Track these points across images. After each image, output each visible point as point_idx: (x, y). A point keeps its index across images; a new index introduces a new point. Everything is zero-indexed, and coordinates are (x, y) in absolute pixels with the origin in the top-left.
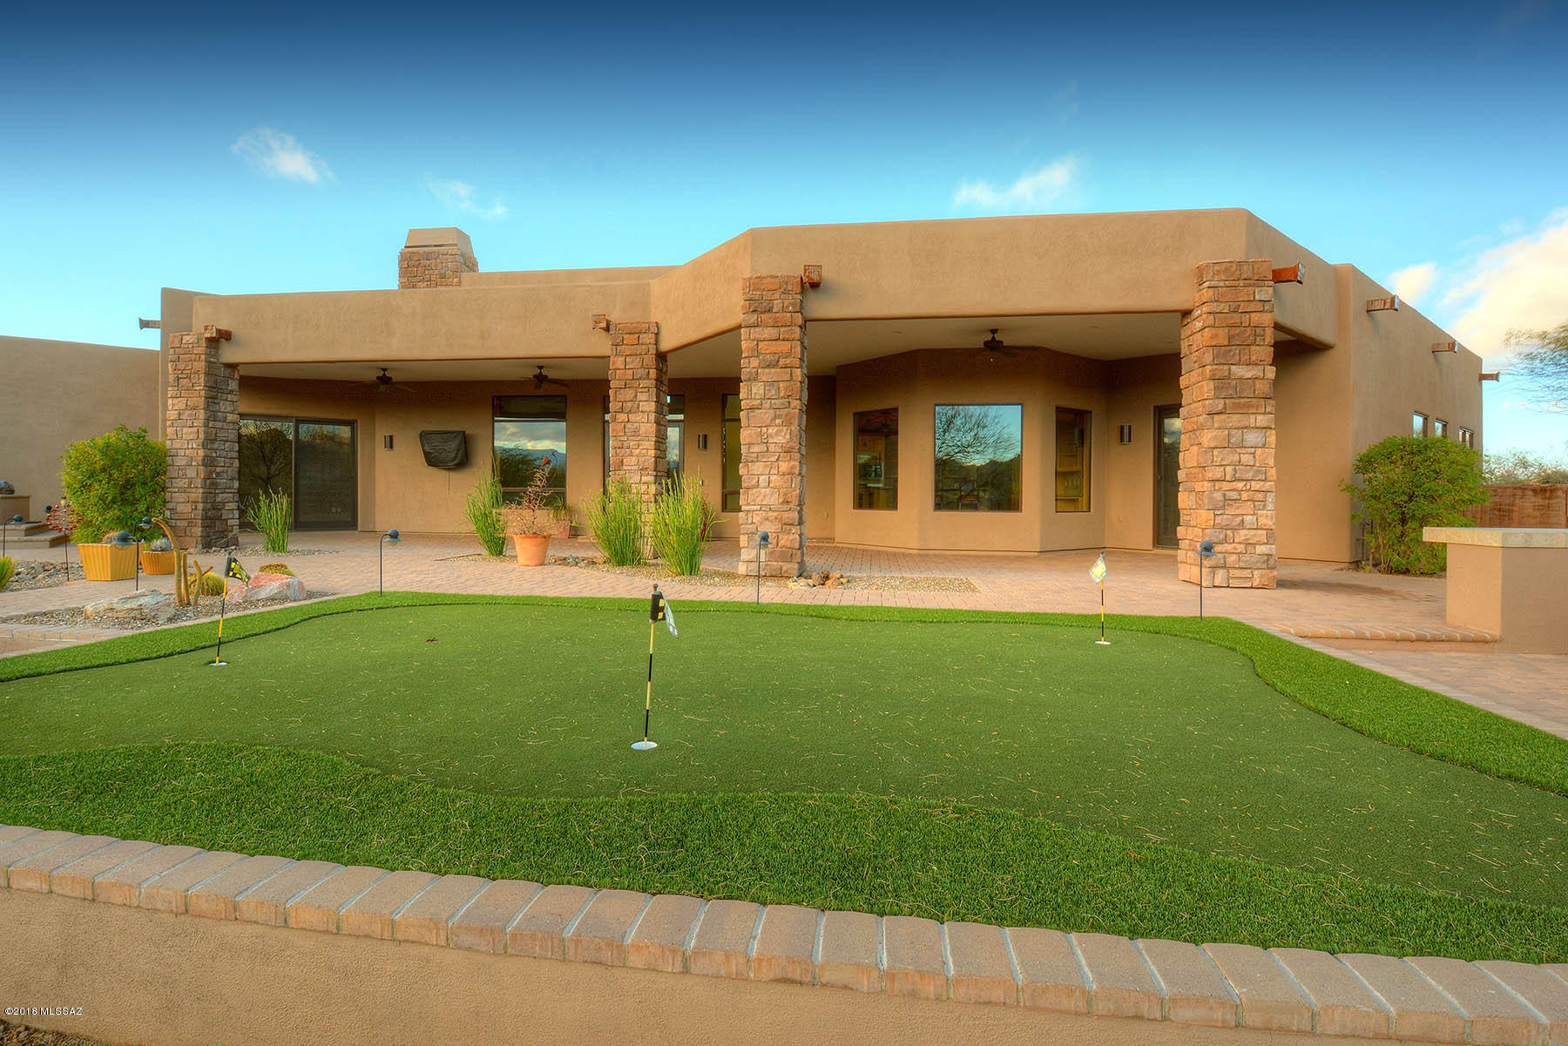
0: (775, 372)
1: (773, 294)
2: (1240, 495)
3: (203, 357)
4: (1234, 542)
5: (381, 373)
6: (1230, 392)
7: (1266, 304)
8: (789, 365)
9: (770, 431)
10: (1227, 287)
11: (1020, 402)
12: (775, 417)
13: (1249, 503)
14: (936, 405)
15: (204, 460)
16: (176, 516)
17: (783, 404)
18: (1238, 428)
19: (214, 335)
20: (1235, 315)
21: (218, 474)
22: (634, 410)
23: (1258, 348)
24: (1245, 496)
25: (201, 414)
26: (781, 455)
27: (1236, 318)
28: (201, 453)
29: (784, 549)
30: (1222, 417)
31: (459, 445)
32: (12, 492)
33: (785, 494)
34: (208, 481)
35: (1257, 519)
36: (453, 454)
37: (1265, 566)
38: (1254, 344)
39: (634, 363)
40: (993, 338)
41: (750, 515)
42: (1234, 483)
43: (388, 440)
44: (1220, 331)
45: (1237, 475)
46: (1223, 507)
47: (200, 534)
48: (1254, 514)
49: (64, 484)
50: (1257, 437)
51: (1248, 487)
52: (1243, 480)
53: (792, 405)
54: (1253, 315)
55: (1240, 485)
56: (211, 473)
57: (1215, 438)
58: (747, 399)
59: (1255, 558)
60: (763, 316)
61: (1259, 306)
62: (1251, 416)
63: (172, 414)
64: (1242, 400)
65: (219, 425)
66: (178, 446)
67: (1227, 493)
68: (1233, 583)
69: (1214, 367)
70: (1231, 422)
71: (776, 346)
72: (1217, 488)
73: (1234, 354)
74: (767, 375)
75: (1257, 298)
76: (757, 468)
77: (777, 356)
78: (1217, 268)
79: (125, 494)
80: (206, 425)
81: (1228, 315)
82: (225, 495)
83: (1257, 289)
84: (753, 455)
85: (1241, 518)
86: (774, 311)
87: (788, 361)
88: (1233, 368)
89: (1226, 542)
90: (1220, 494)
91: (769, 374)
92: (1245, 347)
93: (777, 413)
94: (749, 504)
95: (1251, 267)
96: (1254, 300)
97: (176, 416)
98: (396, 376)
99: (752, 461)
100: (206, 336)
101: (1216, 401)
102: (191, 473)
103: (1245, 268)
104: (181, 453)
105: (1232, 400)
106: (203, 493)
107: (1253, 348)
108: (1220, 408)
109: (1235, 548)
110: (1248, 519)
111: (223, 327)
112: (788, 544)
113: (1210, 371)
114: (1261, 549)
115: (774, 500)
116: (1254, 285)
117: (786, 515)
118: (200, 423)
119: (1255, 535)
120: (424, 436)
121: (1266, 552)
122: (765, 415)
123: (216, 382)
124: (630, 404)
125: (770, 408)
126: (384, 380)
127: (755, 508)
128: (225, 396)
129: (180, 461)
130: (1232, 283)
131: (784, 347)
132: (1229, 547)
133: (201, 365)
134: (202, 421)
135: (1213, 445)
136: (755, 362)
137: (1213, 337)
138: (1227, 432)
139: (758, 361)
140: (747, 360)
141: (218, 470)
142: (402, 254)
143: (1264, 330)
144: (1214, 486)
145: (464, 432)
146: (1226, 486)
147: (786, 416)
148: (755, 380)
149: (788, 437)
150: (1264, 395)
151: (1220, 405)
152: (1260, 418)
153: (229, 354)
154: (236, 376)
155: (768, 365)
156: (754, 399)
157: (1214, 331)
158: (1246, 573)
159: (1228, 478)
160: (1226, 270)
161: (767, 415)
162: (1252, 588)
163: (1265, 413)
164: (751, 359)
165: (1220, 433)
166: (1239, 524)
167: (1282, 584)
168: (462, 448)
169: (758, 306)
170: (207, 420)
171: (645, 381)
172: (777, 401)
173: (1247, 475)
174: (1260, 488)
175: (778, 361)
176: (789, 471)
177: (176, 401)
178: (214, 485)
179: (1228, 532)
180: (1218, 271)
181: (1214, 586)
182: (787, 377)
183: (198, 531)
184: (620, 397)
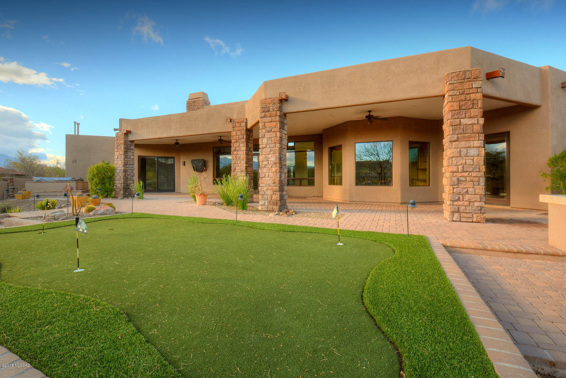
0: (270, 134)
1: (270, 105)
2: (466, 179)
3: (123, 139)
4: (463, 200)
5: (176, 141)
6: (460, 131)
7: (478, 89)
8: (275, 131)
9: (269, 156)
10: (458, 83)
11: (391, 140)
12: (271, 151)
13: (471, 182)
14: (356, 143)
15: (123, 170)
16: (117, 188)
17: (274, 146)
18: (465, 148)
19: (125, 132)
20: (463, 96)
21: (128, 175)
22: (239, 150)
23: (474, 110)
24: (468, 179)
25: (123, 156)
26: (273, 165)
27: (463, 97)
28: (123, 168)
29: (274, 201)
30: (456, 143)
31: (202, 164)
32: (83, 181)
33: (274, 180)
34: (125, 177)
35: (475, 190)
36: (201, 167)
37: (480, 212)
38: (472, 108)
39: (239, 133)
40: (370, 114)
41: (262, 187)
42: (463, 173)
43: (184, 163)
44: (455, 103)
45: (464, 170)
46: (458, 184)
47: (122, 193)
48: (473, 188)
49: (88, 178)
50: (475, 152)
51: (470, 175)
52: (467, 172)
53: (276, 146)
54: (471, 95)
55: (466, 174)
56: (126, 175)
57: (453, 152)
58: (262, 144)
59: (474, 208)
60: (267, 113)
61: (475, 91)
62: (471, 142)
63: (116, 157)
64: (467, 135)
65: (128, 160)
66: (117, 166)
67: (459, 178)
68: (463, 219)
69: (452, 120)
70: (461, 145)
71: (270, 124)
72: (454, 175)
73: (462, 113)
74: (268, 135)
75: (474, 86)
76: (265, 170)
77: (271, 128)
78: (453, 75)
79: (102, 181)
80: (124, 160)
81: (459, 96)
82: (131, 181)
83: (473, 83)
84: (263, 165)
85: (466, 189)
86: (270, 111)
87: (275, 129)
88: (462, 120)
89: (459, 201)
90: (456, 178)
91: (269, 135)
92: (468, 110)
93: (272, 149)
94: (262, 184)
95: (470, 73)
96: (472, 88)
97: (117, 157)
98: (181, 142)
99: (263, 168)
100: (124, 132)
101: (454, 136)
102: (120, 175)
103: (467, 73)
104: (118, 168)
105: (461, 135)
106: (123, 181)
107: (472, 110)
108: (455, 139)
109: (464, 204)
110: (470, 190)
111: (129, 129)
112: (275, 199)
113: (450, 122)
114: (476, 204)
115: (271, 182)
116: (472, 81)
117: (274, 188)
118: (122, 159)
119: (474, 197)
120: (193, 161)
121: (480, 206)
122: (267, 150)
123: (127, 146)
124: (237, 148)
125: (269, 148)
126: (177, 143)
127: (264, 185)
128: (130, 151)
129: (118, 171)
130: (460, 81)
131: (274, 124)
132: (460, 203)
133: (122, 142)
134: (123, 159)
135: (452, 156)
136: (264, 131)
137: (452, 106)
138: (459, 150)
139: (265, 131)
140: (261, 130)
141: (128, 173)
142: (187, 102)
143: (478, 101)
144: (453, 175)
145: (204, 159)
146: (459, 175)
147: (274, 150)
148: (264, 137)
149: (275, 158)
150: (478, 132)
151: (455, 137)
152: (475, 142)
153: (131, 138)
154: (134, 144)
155: (269, 131)
156: (264, 144)
157: (452, 104)
158: (470, 215)
159: (459, 171)
160: (457, 75)
161: (268, 150)
162: (472, 222)
163: (479, 140)
164: (263, 130)
165: (455, 150)
166: (466, 193)
167: (488, 221)
168: (204, 164)
169: (265, 110)
170: (125, 158)
171: (242, 140)
172: (271, 145)
173: (469, 170)
174: (476, 175)
175: (272, 130)
176: (275, 171)
177: (117, 153)
178: (127, 178)
179: (460, 196)
180: (454, 77)
181: (453, 221)
182: (275, 135)
183: (122, 192)
184: (235, 145)
